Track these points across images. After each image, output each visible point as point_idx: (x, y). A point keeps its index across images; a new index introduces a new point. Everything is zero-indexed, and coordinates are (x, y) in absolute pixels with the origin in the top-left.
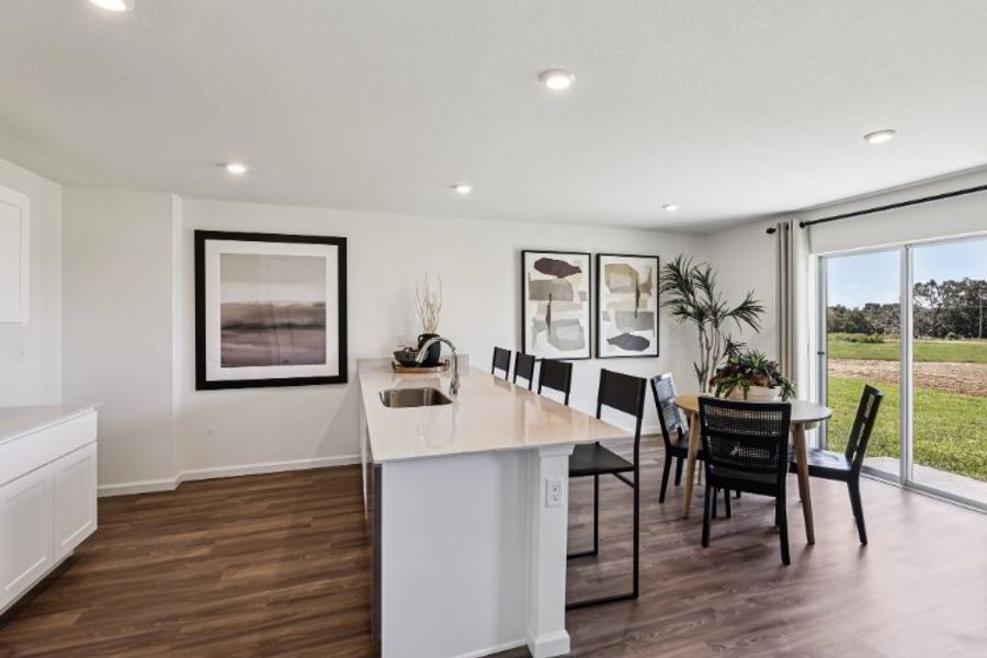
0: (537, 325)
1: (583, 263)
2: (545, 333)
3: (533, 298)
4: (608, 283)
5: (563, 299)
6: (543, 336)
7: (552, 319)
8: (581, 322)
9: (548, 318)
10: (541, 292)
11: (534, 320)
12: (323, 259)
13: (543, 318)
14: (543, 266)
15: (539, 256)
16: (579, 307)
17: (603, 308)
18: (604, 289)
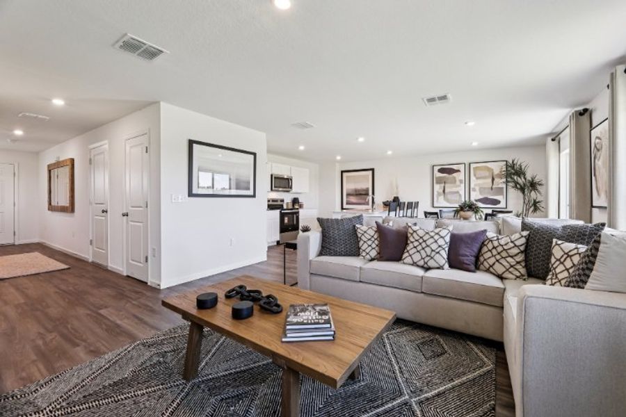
0: (439, 194)
1: (461, 168)
2: (442, 197)
3: (437, 183)
4: (475, 175)
5: (451, 183)
6: (442, 198)
7: (446, 191)
8: (461, 192)
9: (444, 191)
10: (439, 181)
11: (438, 192)
12: (368, 176)
13: (442, 191)
14: (441, 171)
15: (439, 167)
16: (459, 186)
17: (472, 186)
18: (473, 178)
